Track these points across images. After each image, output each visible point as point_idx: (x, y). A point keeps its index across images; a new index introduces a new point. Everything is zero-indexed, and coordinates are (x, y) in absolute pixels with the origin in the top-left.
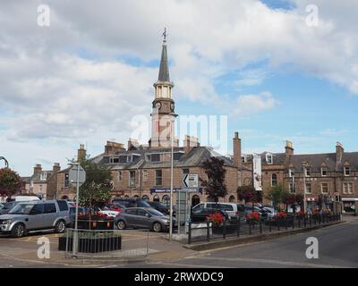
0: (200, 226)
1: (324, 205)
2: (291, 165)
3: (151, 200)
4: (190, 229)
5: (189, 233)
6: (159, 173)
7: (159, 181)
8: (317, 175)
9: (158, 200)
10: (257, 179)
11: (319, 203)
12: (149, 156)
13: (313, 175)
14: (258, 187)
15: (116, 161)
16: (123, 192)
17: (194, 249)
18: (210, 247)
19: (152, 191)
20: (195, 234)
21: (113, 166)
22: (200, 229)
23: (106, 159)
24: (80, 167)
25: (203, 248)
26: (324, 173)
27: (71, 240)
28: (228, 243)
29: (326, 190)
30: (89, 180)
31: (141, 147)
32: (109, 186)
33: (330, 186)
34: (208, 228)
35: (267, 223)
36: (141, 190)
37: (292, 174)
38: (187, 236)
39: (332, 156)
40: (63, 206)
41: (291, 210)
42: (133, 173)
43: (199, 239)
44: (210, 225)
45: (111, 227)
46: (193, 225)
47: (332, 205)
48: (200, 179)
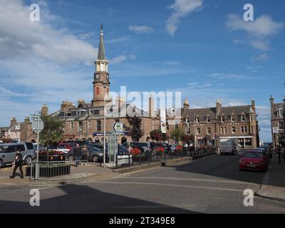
0: (124, 157)
1: (208, 142)
2: (187, 116)
3: (94, 141)
4: (117, 159)
5: (117, 162)
6: (99, 122)
7: (99, 128)
8: (204, 122)
9: (98, 141)
10: (163, 125)
11: (205, 140)
12: (92, 111)
13: (201, 122)
14: (164, 130)
15: (69, 115)
16: (74, 136)
17: (119, 172)
18: (130, 170)
19: (94, 135)
20: (120, 163)
21: (67, 118)
22: (124, 159)
23: (62, 114)
24: (39, 119)
25: (126, 171)
26: (209, 121)
27: (34, 169)
28: (142, 168)
29: (210, 131)
30: (46, 128)
31: (87, 105)
32: (62, 132)
33: (213, 129)
34: (129, 158)
35: (170, 154)
36: (87, 134)
37: (188, 122)
38: (115, 165)
39: (214, 110)
40: (30, 146)
41: (187, 146)
42: (81, 123)
43: (123, 165)
44: (131, 156)
45: (64, 159)
46: (119, 157)
47: (213, 141)
48: (124, 127)
